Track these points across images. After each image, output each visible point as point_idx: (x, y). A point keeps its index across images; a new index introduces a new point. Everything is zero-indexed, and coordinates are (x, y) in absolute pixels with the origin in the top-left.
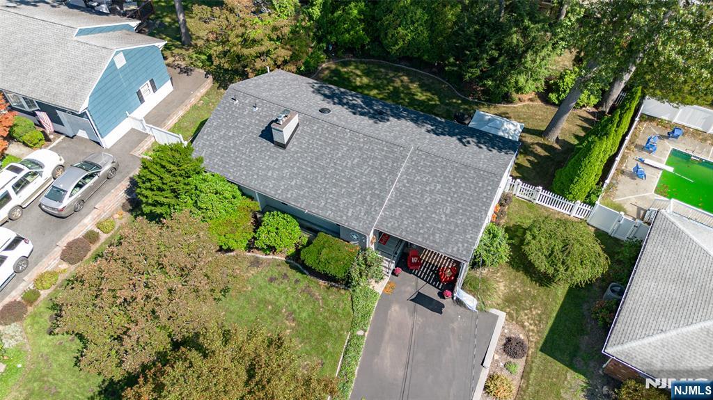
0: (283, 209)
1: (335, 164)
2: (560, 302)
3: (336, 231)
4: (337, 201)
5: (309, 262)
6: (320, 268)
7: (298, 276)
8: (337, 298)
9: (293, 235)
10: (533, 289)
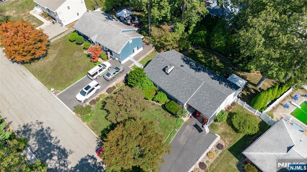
0: (164, 92)
1: (181, 82)
2: (240, 138)
3: (176, 101)
4: (178, 93)
5: (167, 108)
6: (169, 110)
7: (164, 111)
8: (173, 119)
9: (164, 99)
10: (233, 132)
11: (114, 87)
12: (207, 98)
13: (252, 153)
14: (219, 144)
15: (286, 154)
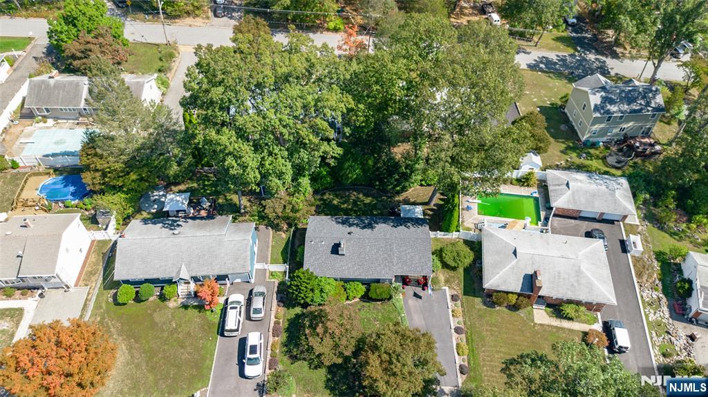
0: (353, 280)
1: (368, 255)
2: (463, 275)
3: (378, 281)
7: (368, 304)
8: (387, 306)
9: (362, 289)
10: (452, 273)
11: (277, 323)
12: (412, 254)
13: (491, 281)
14: (452, 296)
15: (516, 260)
